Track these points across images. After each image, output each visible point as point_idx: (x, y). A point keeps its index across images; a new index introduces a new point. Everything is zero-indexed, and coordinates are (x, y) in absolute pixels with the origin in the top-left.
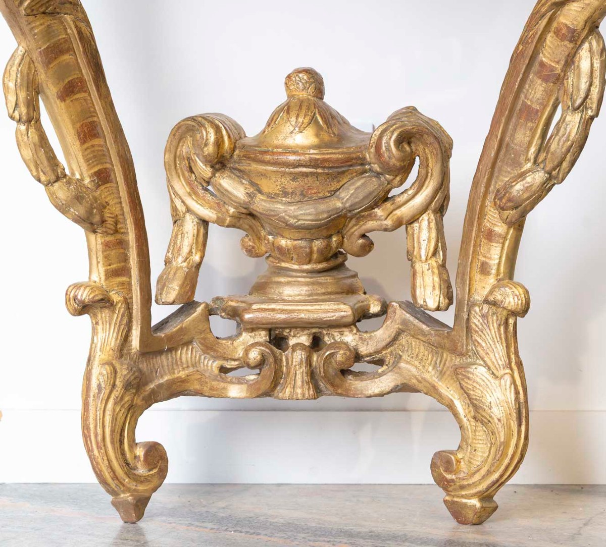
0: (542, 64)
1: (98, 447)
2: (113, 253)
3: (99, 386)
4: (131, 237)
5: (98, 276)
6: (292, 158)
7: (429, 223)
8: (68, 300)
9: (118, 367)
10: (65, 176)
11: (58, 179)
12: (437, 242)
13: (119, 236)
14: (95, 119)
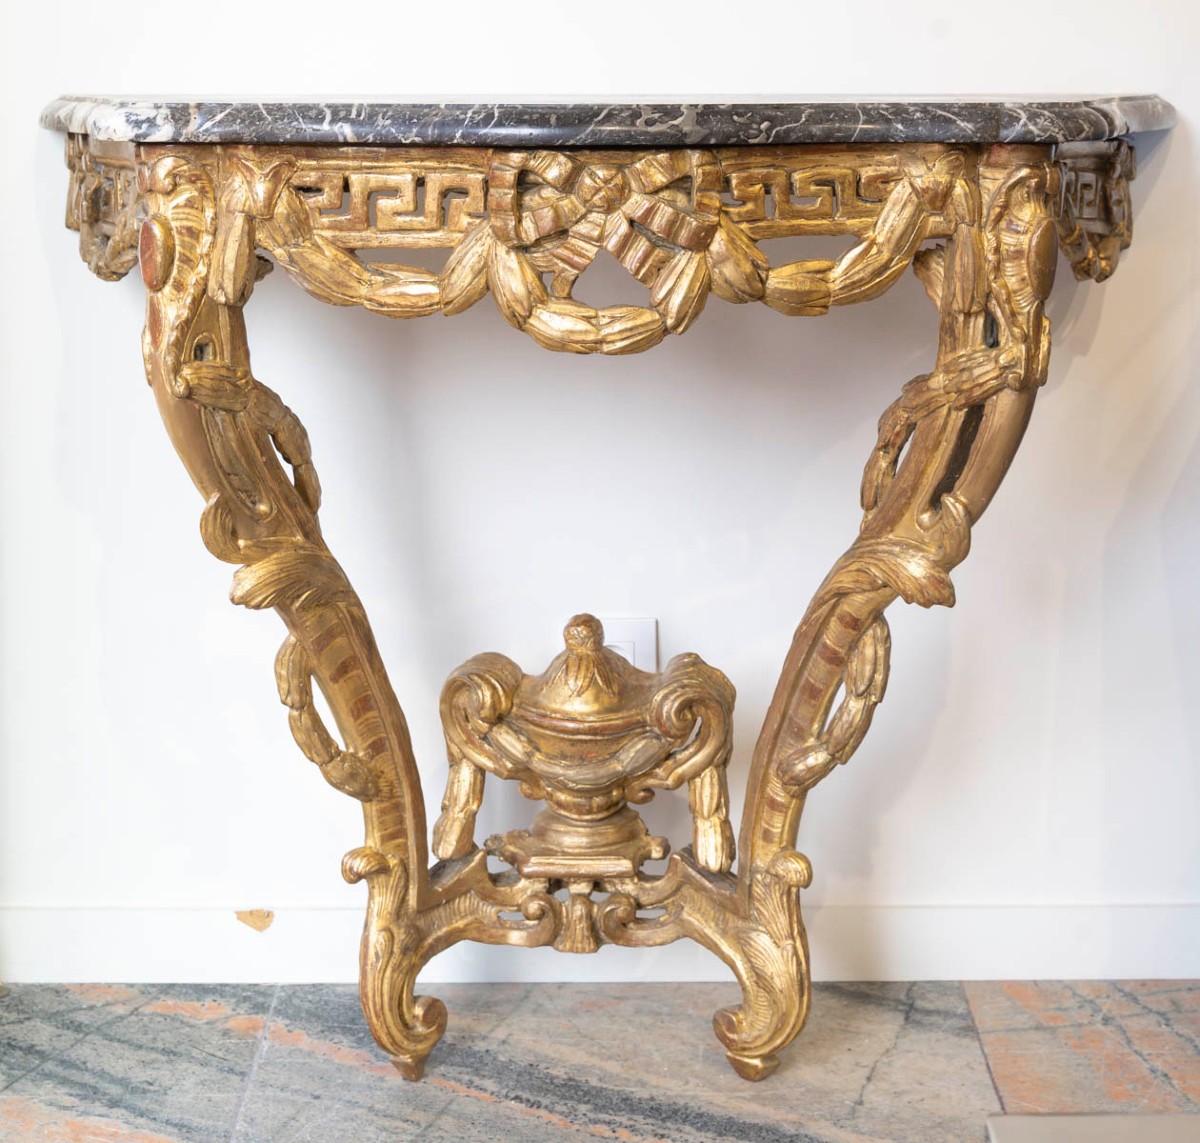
0: (825, 645)
1: (377, 1016)
2: (389, 818)
3: (377, 954)
4: (407, 800)
5: (374, 843)
6: (571, 725)
7: (711, 778)
8: (344, 872)
9: (395, 930)
10: (339, 753)
11: (332, 759)
12: (719, 798)
13: (394, 801)
14: (369, 693)
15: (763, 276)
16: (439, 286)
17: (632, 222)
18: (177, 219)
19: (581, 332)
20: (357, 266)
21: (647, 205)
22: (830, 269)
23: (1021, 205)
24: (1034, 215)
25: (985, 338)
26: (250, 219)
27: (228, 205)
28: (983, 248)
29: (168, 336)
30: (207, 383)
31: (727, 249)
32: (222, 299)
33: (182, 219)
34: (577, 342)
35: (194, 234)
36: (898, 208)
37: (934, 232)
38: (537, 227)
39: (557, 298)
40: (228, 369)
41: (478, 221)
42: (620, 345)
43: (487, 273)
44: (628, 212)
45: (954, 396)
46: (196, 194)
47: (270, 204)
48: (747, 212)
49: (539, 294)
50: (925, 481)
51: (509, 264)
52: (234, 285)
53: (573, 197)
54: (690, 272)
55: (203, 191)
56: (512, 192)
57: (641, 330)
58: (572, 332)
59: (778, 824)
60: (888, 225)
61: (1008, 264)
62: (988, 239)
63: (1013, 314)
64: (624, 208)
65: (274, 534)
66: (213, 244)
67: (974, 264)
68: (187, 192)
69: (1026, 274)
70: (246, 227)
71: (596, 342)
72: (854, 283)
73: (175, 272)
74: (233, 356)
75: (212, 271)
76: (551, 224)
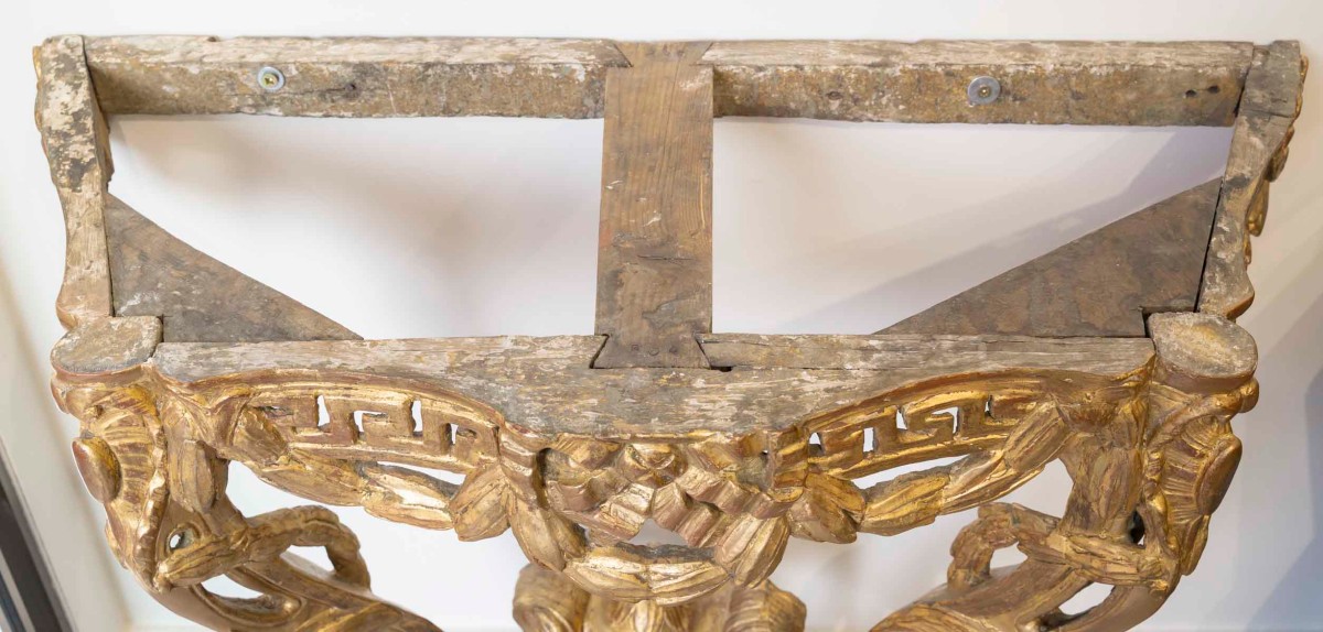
15: (858, 520)
16: (451, 515)
17: (688, 498)
18: (115, 438)
19: (627, 587)
20: (349, 474)
21: (709, 481)
23: (1200, 428)
24: (1215, 437)
26: (203, 445)
27: (173, 429)
28: (1141, 467)
32: (190, 508)
33: (119, 438)
34: (624, 597)
35: (139, 449)
36: (1038, 430)
38: (567, 501)
39: (598, 546)
40: (217, 543)
41: (492, 460)
42: (676, 597)
43: (507, 517)
44: (684, 487)
45: (1077, 566)
46: (131, 414)
47: (226, 435)
48: (841, 459)
49: (574, 549)
51: (533, 520)
53: (610, 469)
55: (140, 413)
56: (530, 471)
60: (1023, 444)
61: (1172, 480)
62: (1151, 457)
63: (1167, 527)
64: (679, 480)
65: (308, 619)
66: (166, 457)
67: (1128, 484)
68: (119, 415)
69: (1193, 494)
70: (202, 451)
71: (647, 598)
73: (125, 488)
74: (221, 528)
75: (171, 479)
76: (583, 501)
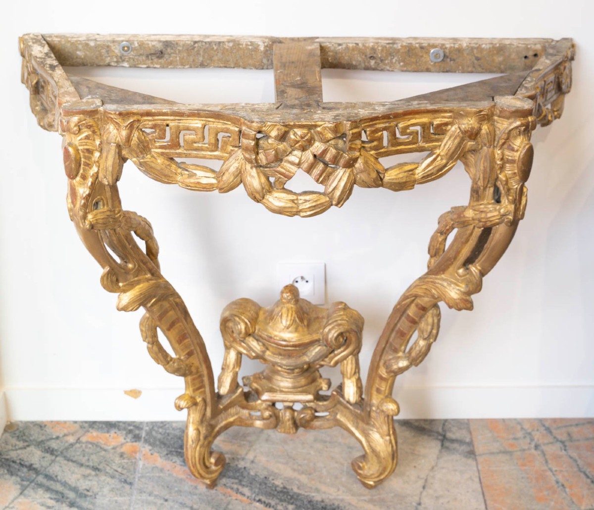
0: (408, 315)
1: (193, 467)
2: (196, 382)
3: (192, 441)
4: (205, 372)
5: (190, 392)
6: (284, 343)
7: (352, 361)
8: (176, 407)
9: (201, 429)
10: (172, 359)
11: (168, 363)
12: (356, 369)
13: (198, 374)
14: (186, 332)
15: (382, 177)
16: (217, 179)
17: (315, 156)
18: (82, 145)
19: (289, 207)
20: (175, 166)
21: (323, 148)
22: (416, 168)
23: (515, 138)
24: (522, 142)
25: (494, 198)
26: (119, 146)
27: (107, 139)
28: (495, 158)
29: (80, 202)
30: (101, 221)
31: (364, 168)
32: (107, 183)
33: (84, 145)
34: (288, 212)
35: (90, 152)
36: (452, 139)
37: (470, 149)
38: (267, 159)
39: (277, 189)
40: (110, 211)
41: (236, 149)
42: (309, 213)
43: (241, 176)
44: (313, 151)
45: (477, 222)
46: (90, 133)
47: (129, 140)
48: (374, 146)
49: (268, 188)
50: (460, 255)
51: (252, 174)
52: (112, 177)
53: (285, 143)
54: (345, 179)
55: (94, 132)
56: (254, 142)
57: (320, 206)
58: (285, 208)
59: (384, 387)
60: (447, 147)
61: (507, 165)
62: (498, 152)
63: (509, 190)
64: (311, 149)
65: (137, 276)
66: (100, 157)
67: (490, 166)
68: (86, 133)
69: (516, 171)
70: (117, 150)
71: (297, 212)
72: (428, 175)
73: (81, 171)
74: (113, 205)
75: (100, 169)
76: (274, 157)
